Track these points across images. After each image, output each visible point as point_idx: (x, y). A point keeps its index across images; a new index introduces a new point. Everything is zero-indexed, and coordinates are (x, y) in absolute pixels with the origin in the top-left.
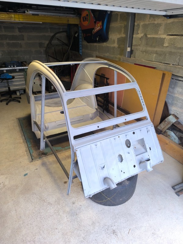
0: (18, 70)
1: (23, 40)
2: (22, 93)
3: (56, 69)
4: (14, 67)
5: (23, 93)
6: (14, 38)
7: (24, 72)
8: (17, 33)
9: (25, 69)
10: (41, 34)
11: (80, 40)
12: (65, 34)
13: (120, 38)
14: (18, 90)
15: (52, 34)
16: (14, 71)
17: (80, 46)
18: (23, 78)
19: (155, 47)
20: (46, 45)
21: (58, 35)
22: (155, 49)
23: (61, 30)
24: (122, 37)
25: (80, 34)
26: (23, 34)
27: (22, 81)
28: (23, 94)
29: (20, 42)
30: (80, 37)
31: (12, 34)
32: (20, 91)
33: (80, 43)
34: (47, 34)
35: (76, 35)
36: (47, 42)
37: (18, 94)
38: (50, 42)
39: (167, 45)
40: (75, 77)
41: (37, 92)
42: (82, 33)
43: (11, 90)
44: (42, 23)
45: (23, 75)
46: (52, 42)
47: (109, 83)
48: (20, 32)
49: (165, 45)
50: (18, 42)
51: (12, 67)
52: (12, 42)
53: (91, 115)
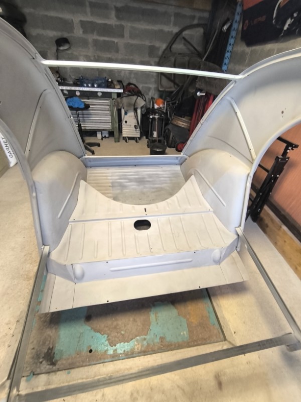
0: (100, 94)
1: (122, 36)
2: (105, 137)
3: (168, 102)
4: (93, 86)
5: (107, 136)
6: (106, 30)
7: (111, 99)
8: (112, 21)
9: (112, 94)
10: (156, 27)
11: (231, 41)
12: (201, 31)
14: (101, 131)
15: (176, 30)
16: (93, 95)
17: (228, 55)
18: (108, 110)
20: (160, 53)
21: (186, 33)
23: (196, 22)
25: (235, 26)
26: (123, 23)
27: (106, 116)
28: (108, 138)
29: (116, 40)
30: (233, 33)
31: (103, 22)
32: (103, 132)
33: (229, 48)
34: (166, 28)
35: (225, 28)
36: (164, 46)
37: (99, 136)
38: (169, 47)
40: (199, 125)
41: (128, 137)
42: (239, 23)
43: (82, 128)
45: (108, 105)
46: (174, 46)
47: (288, 158)
48: (118, 17)
50: (113, 39)
51: (89, 87)
52: (102, 38)
53: (217, 254)
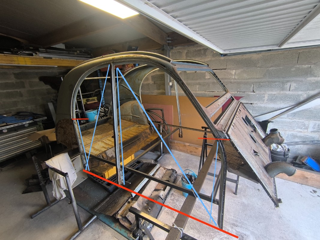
0: (26, 125)
1: (24, 87)
7: (37, 126)
8: (12, 80)
13: (154, 75)
19: (197, 80)
22: (198, 81)
24: (157, 75)
26: (23, 80)
29: (18, 90)
39: (209, 77)
44: (57, 66)
48: (17, 78)
49: (207, 78)
50: (16, 90)
